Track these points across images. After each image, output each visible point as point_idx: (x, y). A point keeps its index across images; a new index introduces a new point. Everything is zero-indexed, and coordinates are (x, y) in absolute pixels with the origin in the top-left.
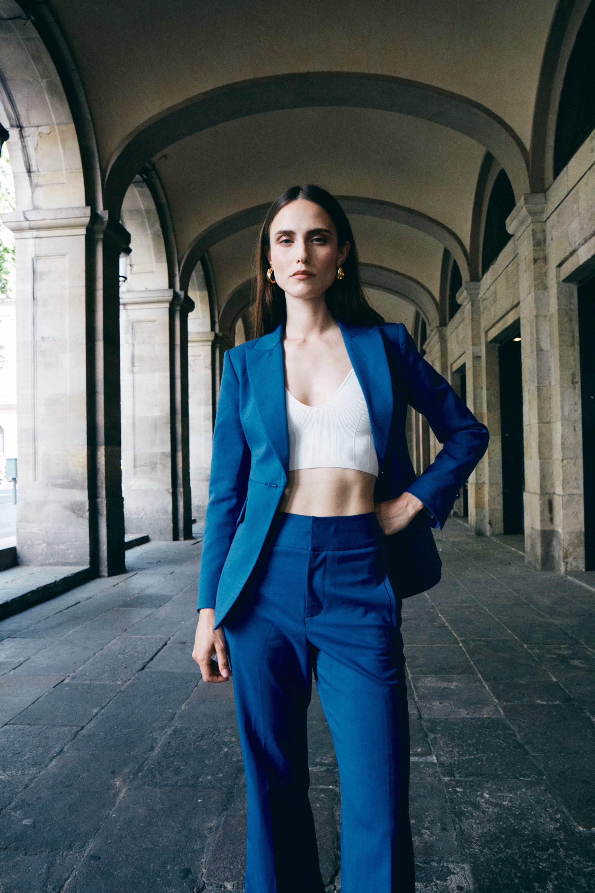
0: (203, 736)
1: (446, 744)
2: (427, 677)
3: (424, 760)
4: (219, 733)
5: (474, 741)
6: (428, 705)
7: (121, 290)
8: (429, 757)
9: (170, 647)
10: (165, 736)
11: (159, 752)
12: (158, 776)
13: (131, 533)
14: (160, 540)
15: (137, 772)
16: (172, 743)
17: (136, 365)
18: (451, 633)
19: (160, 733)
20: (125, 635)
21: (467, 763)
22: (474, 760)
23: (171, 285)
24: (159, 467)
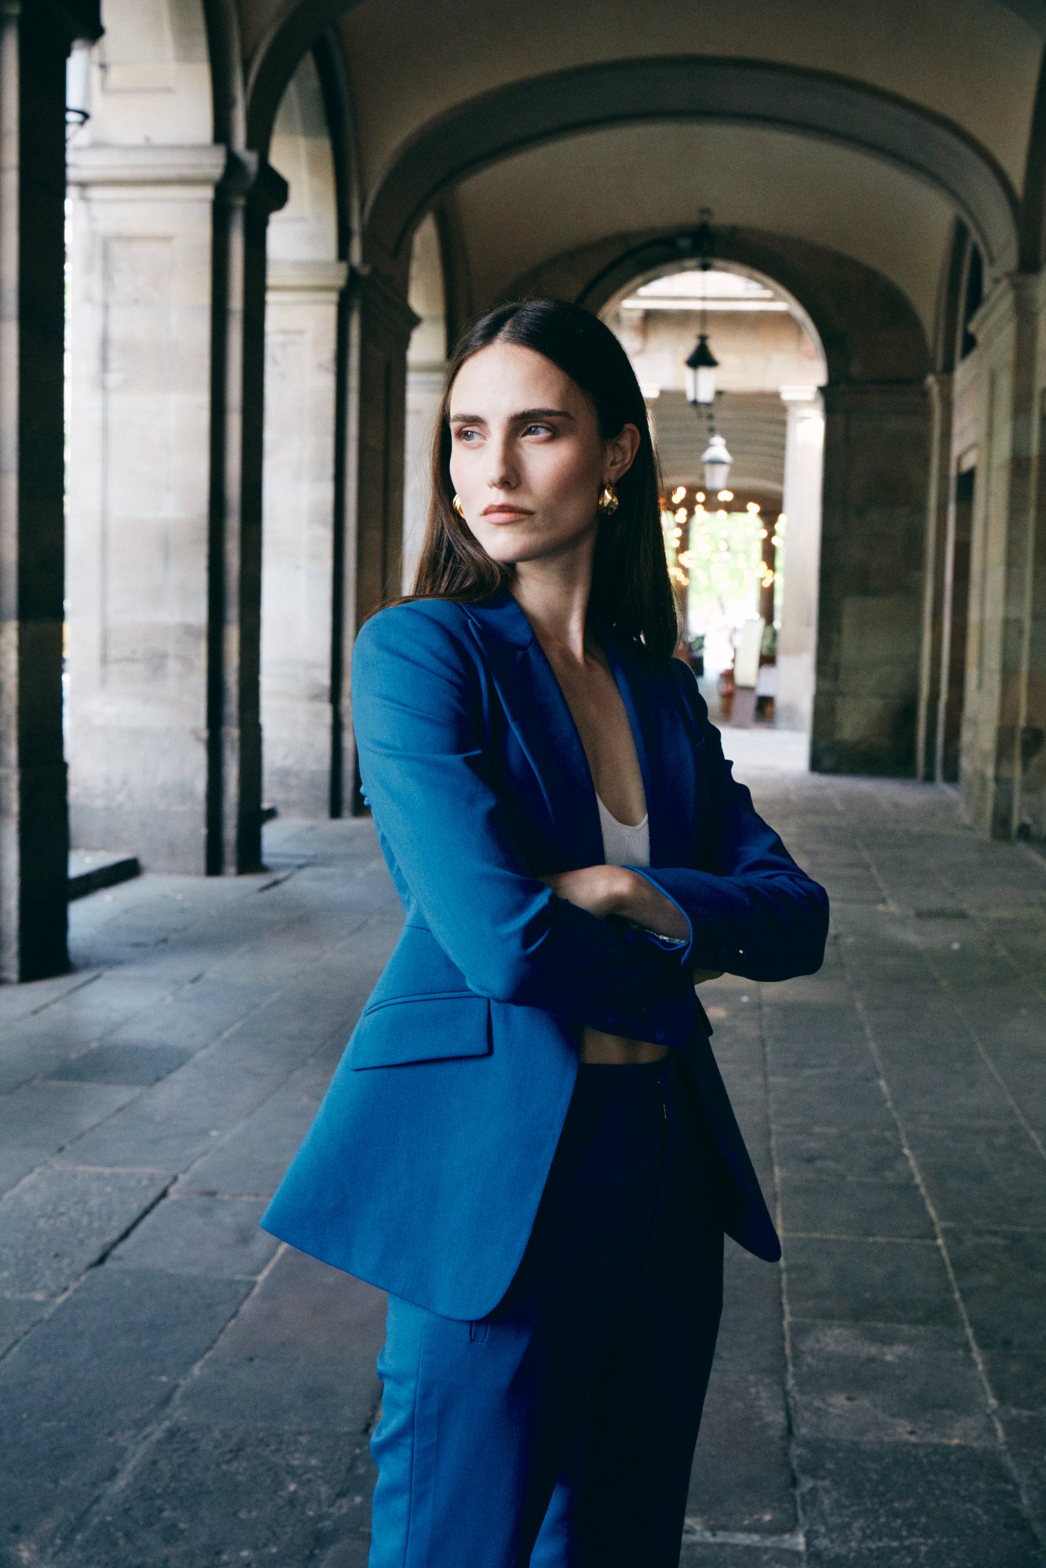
0: (240, 1449)
1: (837, 1504)
2: (830, 1327)
3: (774, 1542)
4: (281, 1443)
5: (910, 1503)
6: (817, 1403)
7: (71, 144)
8: (787, 1536)
9: (177, 1202)
10: (146, 1444)
11: (128, 1485)
12: (122, 1542)
13: (90, 848)
14: (171, 872)
15: (73, 1531)
16: (162, 1464)
17: (113, 365)
18: (923, 1206)
19: (135, 1436)
20: (58, 1165)
21: (877, 1558)
22: (896, 1551)
23: (222, 133)
24: (173, 666)
